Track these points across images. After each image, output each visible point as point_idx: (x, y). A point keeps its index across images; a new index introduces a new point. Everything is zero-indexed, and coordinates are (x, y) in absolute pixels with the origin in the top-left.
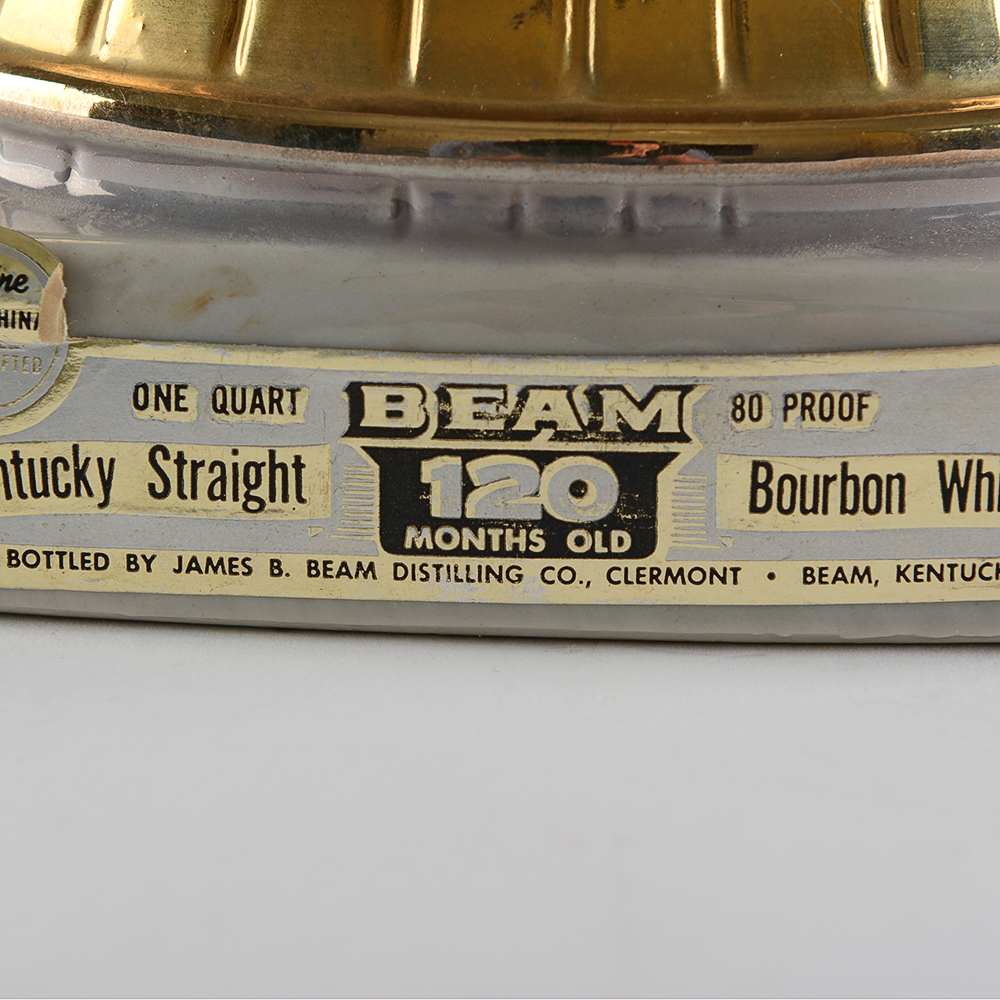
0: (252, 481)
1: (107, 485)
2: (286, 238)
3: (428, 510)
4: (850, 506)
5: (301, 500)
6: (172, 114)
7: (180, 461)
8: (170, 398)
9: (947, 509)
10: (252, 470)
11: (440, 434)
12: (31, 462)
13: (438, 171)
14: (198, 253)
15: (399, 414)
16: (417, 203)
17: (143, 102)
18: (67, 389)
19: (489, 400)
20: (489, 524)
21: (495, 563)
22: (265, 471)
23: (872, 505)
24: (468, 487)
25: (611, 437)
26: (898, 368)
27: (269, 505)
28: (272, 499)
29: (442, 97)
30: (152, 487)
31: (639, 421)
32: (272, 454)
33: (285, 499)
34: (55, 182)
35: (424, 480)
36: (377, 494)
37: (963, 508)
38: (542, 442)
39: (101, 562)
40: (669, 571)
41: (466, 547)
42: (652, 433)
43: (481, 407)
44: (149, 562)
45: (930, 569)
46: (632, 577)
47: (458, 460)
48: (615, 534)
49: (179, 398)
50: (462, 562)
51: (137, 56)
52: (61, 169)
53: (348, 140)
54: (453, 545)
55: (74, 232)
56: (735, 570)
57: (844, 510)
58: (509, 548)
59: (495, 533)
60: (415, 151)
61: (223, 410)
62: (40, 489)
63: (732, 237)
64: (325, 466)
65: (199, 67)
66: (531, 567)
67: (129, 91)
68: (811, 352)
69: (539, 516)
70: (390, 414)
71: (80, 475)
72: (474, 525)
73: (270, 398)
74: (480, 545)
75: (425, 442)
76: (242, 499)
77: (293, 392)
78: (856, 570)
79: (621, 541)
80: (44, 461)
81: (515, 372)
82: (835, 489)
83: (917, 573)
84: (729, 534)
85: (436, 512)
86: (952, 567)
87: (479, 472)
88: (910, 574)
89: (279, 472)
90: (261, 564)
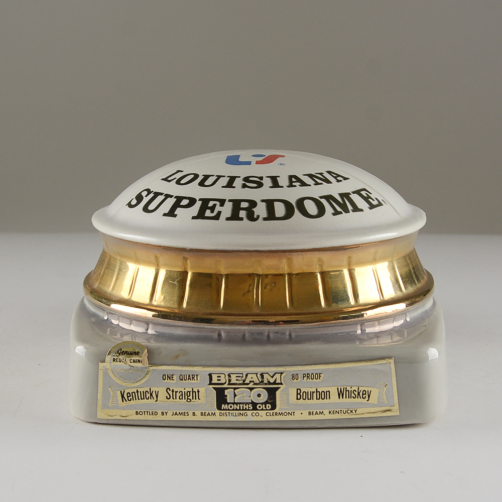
0: (188, 395)
1: (157, 397)
2: (195, 342)
3: (227, 400)
4: (318, 398)
5: (199, 399)
6: (170, 316)
7: (173, 391)
8: (170, 377)
9: (339, 398)
10: (188, 393)
11: (229, 384)
12: (141, 392)
13: (227, 327)
14: (176, 346)
15: (220, 380)
16: (223, 334)
17: (164, 314)
18: (148, 376)
19: (239, 377)
20: (240, 403)
21: (241, 412)
22: (191, 393)
23: (323, 398)
24: (235, 395)
25: (266, 384)
26: (327, 368)
27: (192, 400)
28: (193, 399)
29: (228, 312)
30: (167, 397)
31: (272, 381)
32: (193, 389)
33: (196, 399)
34: (145, 331)
35: (226, 394)
36: (215, 397)
37: (343, 398)
38: (251, 385)
39: (156, 413)
40: (279, 413)
41: (235, 409)
42: (275, 383)
43: (237, 378)
44: (166, 413)
45: (336, 411)
46: (271, 414)
47: (233, 390)
48: (267, 405)
49: (172, 377)
50: (234, 412)
51: (162, 304)
52: (146, 328)
53: (209, 321)
54: (232, 408)
55: (149, 342)
56: (294, 412)
57: (317, 399)
58: (244, 409)
59: (241, 405)
60: (223, 323)
61: (182, 380)
62: (142, 398)
63: (291, 340)
64: (204, 392)
65: (176, 306)
66: (249, 413)
67: (161, 311)
68: (308, 365)
69: (251, 402)
70: (218, 380)
71: (151, 395)
72: (237, 404)
73: (192, 377)
74: (238, 408)
75: (226, 386)
76: (186, 399)
77: (197, 376)
78: (320, 412)
79: (269, 407)
80: (143, 392)
81: (245, 370)
82: (315, 394)
83: (333, 412)
84: (292, 404)
85: (228, 401)
86: (341, 411)
87: (238, 392)
88: (332, 412)
89: (194, 393)
90: (191, 413)
